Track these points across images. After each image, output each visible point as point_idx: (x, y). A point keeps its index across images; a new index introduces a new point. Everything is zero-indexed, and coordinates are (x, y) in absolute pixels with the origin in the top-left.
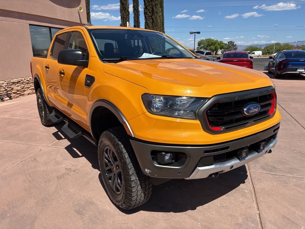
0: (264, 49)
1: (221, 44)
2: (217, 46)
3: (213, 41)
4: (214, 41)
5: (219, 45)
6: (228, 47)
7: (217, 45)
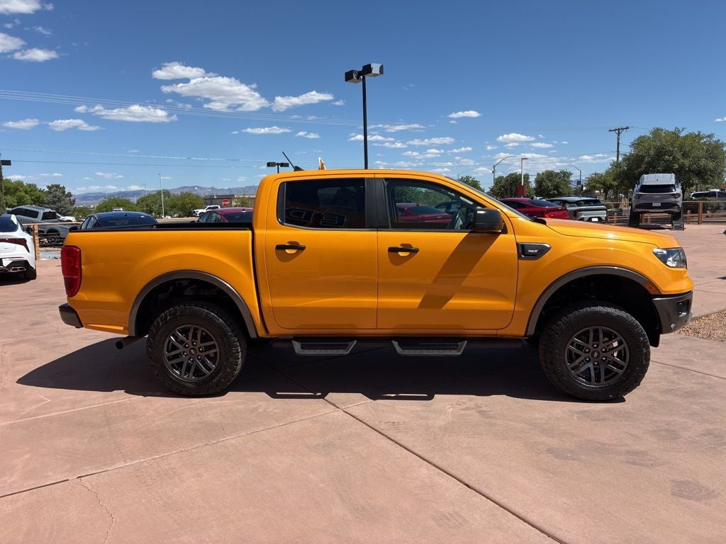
0: (138, 203)
1: (31, 191)
2: (23, 197)
3: (8, 185)
4: (12, 184)
5: (26, 192)
6: (55, 199)
7: (23, 194)
